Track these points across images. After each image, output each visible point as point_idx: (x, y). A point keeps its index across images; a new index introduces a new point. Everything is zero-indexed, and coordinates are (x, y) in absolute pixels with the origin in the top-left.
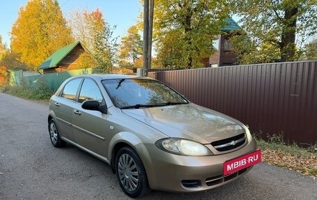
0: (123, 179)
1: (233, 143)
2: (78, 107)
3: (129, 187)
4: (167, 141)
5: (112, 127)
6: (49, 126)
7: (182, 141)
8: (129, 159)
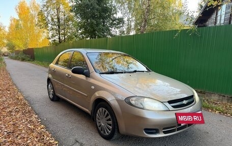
0: (100, 126)
1: (185, 102)
2: (69, 72)
3: (105, 132)
4: (134, 99)
5: (93, 87)
6: (48, 86)
7: (145, 99)
8: (105, 111)
